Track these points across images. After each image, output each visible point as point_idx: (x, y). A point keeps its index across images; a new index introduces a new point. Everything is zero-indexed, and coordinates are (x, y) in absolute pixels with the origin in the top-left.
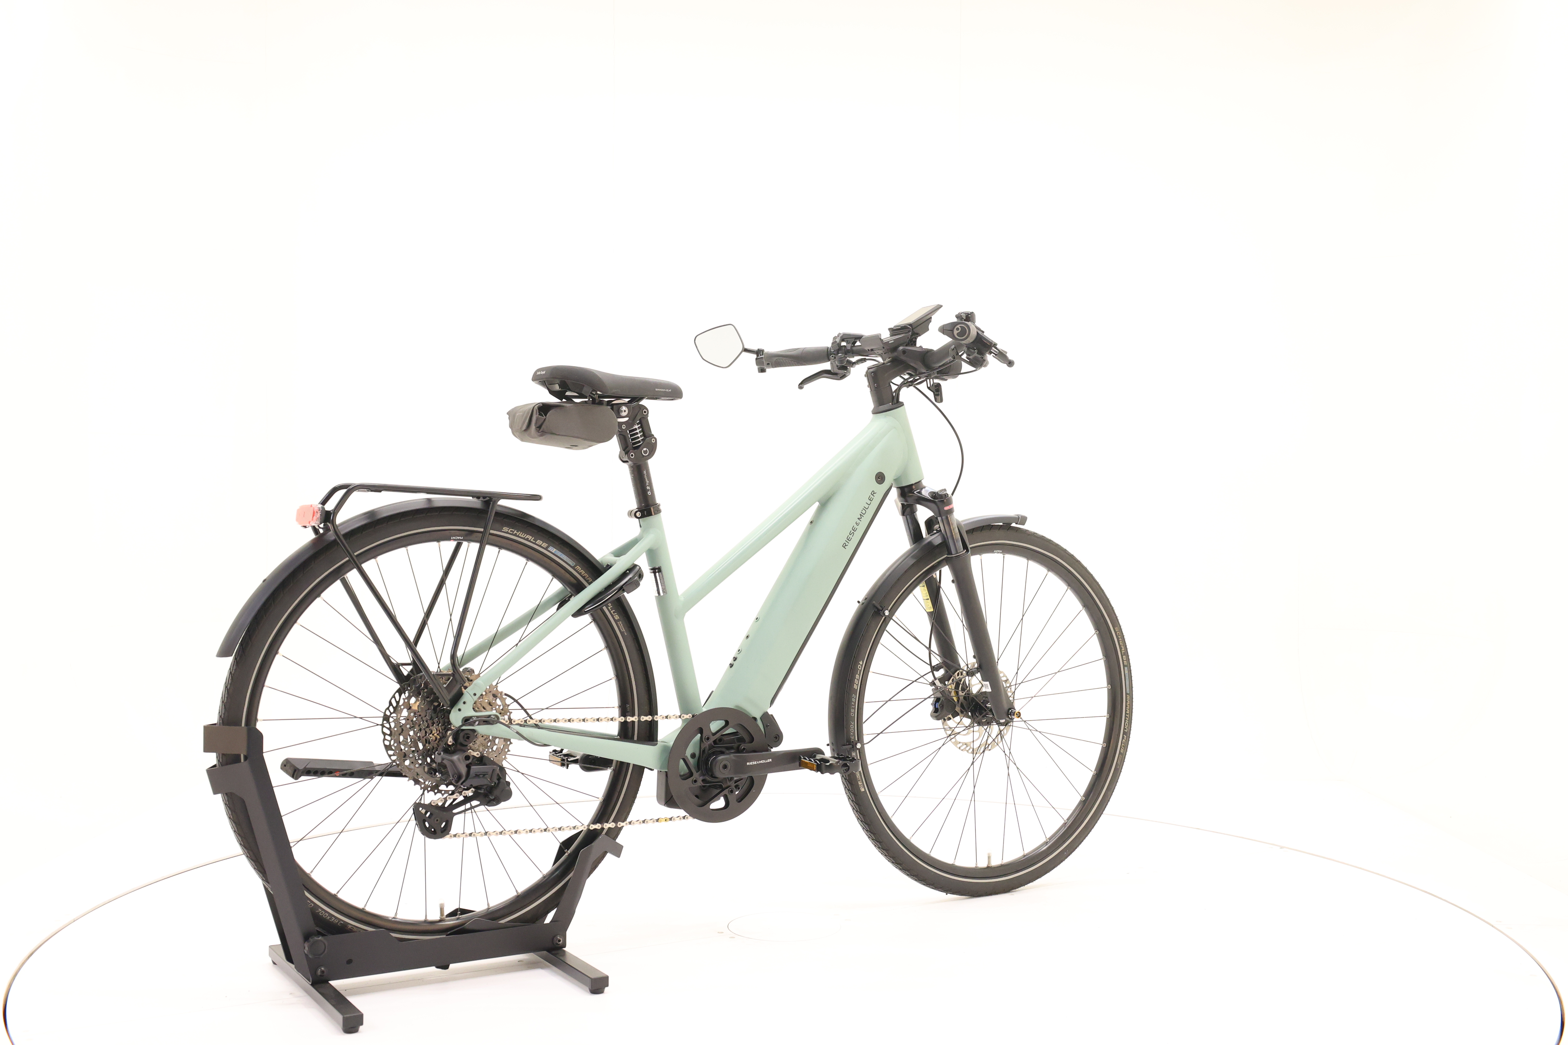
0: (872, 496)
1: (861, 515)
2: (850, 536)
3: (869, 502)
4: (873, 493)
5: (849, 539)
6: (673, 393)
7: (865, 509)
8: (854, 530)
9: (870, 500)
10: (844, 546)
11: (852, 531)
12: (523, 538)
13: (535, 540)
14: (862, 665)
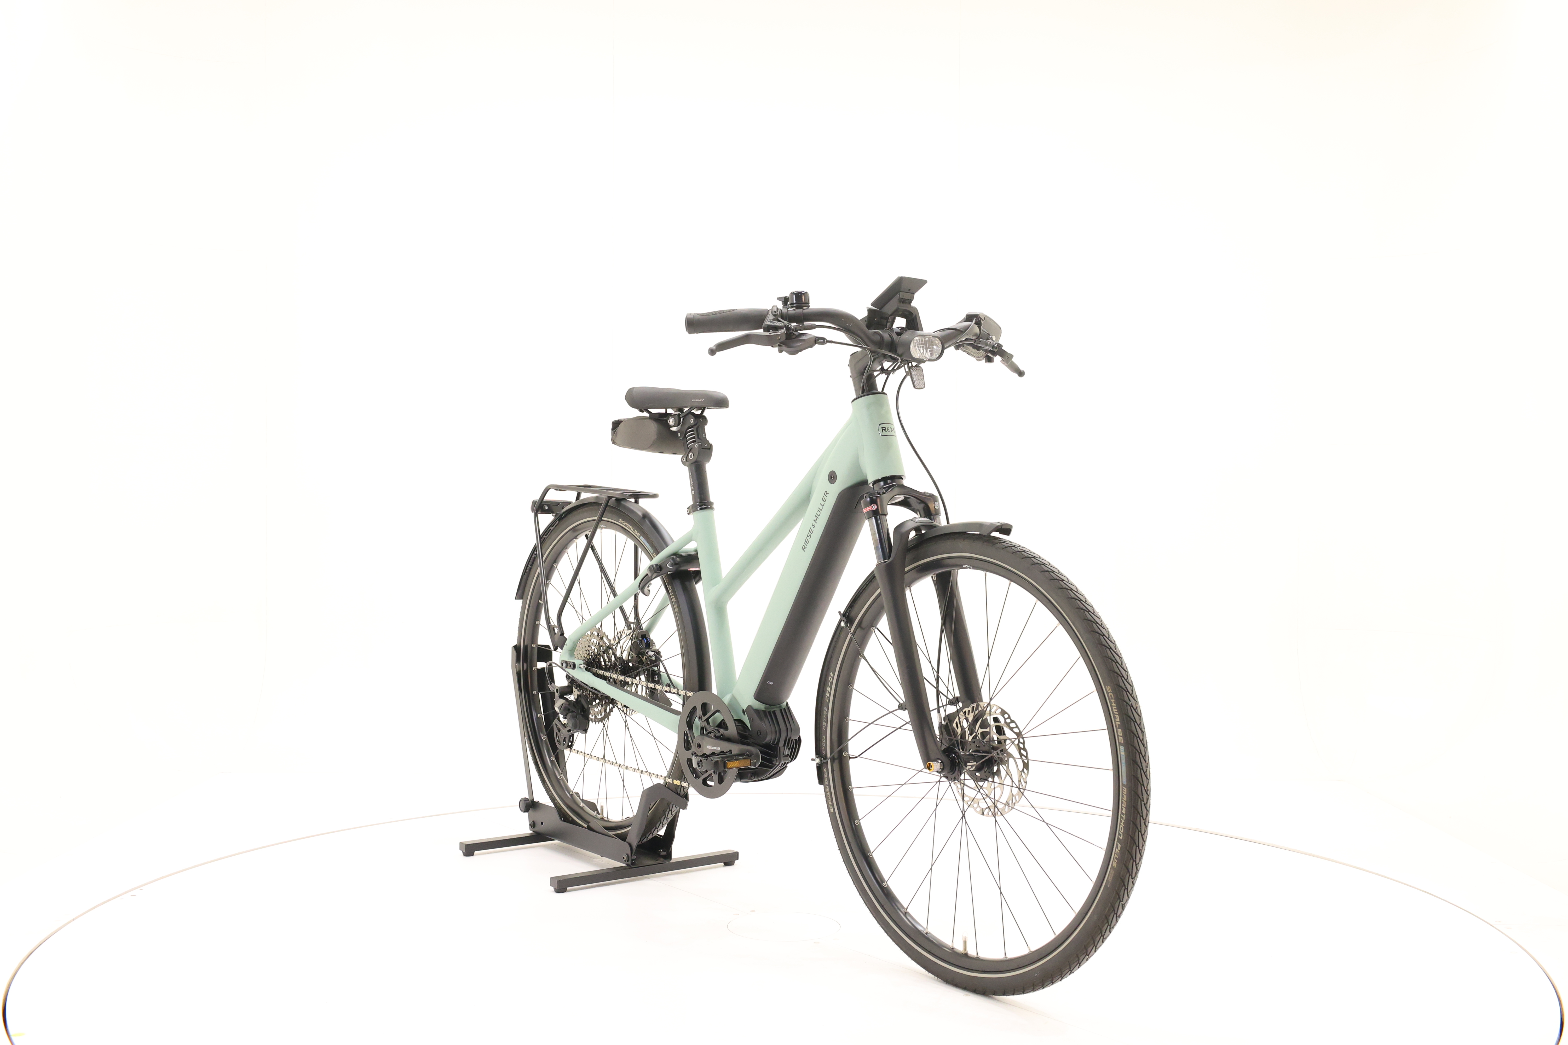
0: (825, 496)
1: (816, 516)
2: (807, 538)
3: (823, 503)
4: (826, 494)
5: (807, 542)
7: (820, 510)
8: (811, 532)
9: (823, 501)
10: (804, 548)
11: (810, 533)
12: (629, 528)
13: (634, 530)
14: (833, 677)
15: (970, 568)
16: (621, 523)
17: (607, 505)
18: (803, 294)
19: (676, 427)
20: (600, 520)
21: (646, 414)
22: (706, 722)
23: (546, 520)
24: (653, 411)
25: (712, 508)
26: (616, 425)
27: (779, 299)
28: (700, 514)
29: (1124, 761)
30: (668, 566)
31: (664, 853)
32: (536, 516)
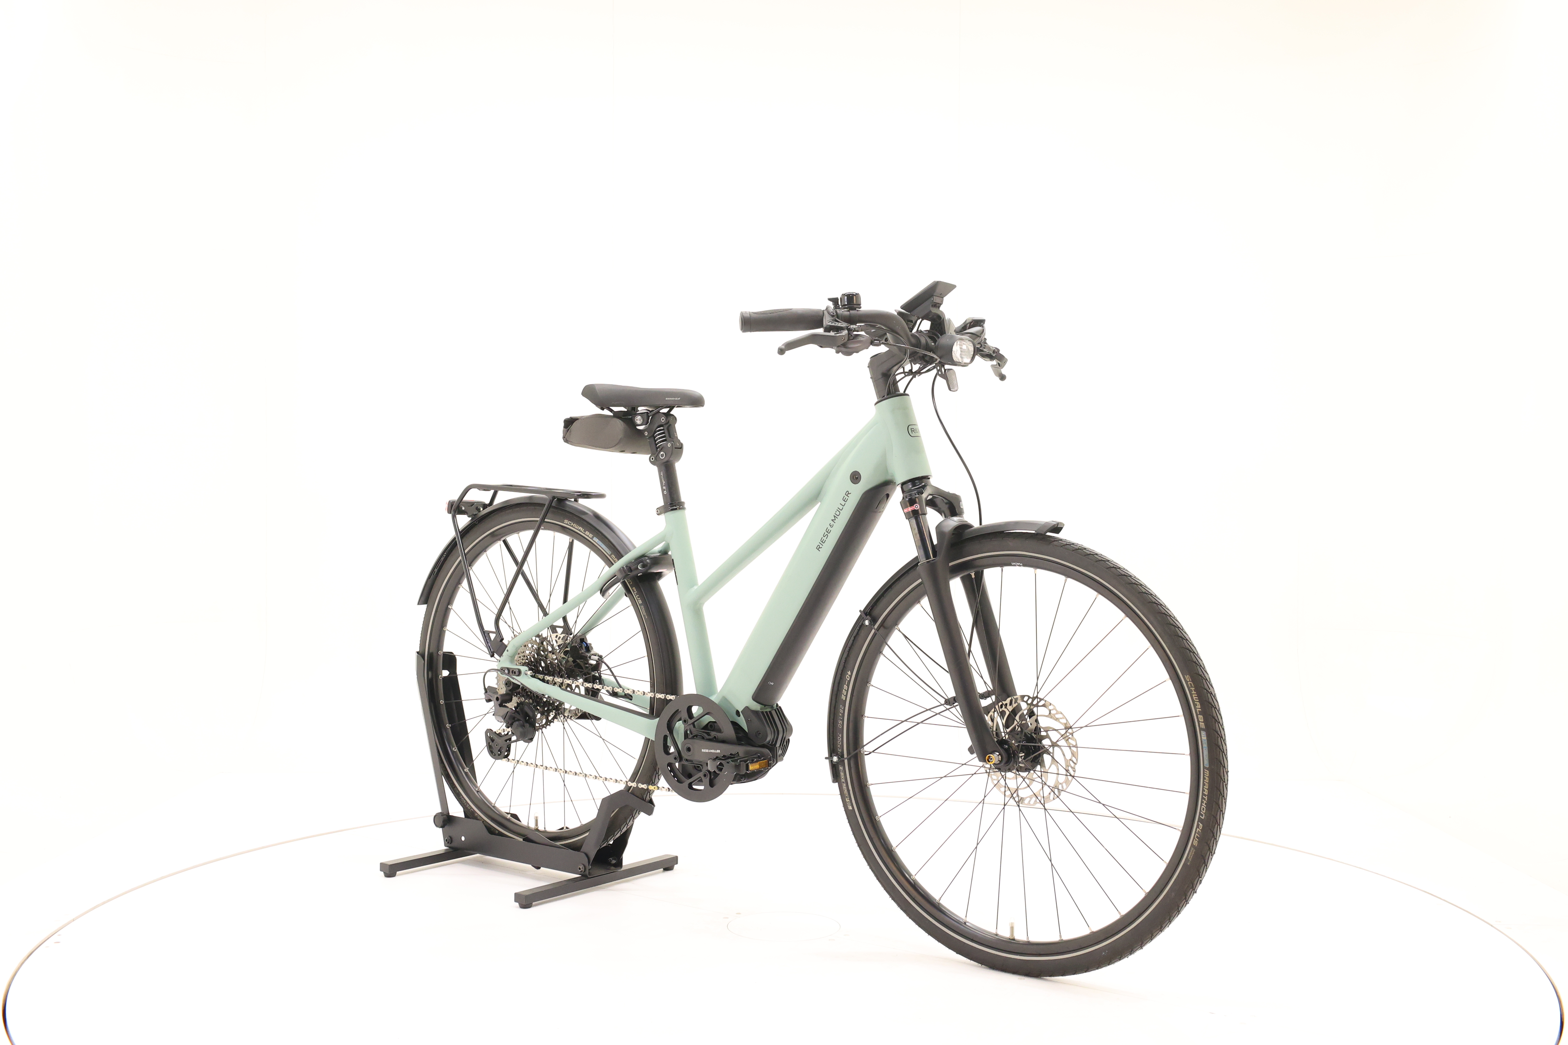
0: (846, 496)
1: (834, 516)
2: (823, 538)
3: (843, 503)
4: (848, 493)
5: (823, 542)
6: (696, 401)
7: (839, 510)
8: (828, 532)
9: (844, 501)
10: (818, 548)
11: (826, 533)
12: (577, 529)
13: (585, 531)
14: (851, 676)
15: (1019, 566)
16: (567, 524)
17: (550, 506)
18: (855, 295)
19: (644, 426)
20: (542, 521)
21: (606, 412)
22: (692, 725)
23: (464, 520)
24: (616, 409)
25: (684, 508)
26: (569, 423)
27: (830, 300)
28: (672, 515)
29: (1205, 745)
30: (639, 568)
31: (614, 862)
32: (454, 518)
